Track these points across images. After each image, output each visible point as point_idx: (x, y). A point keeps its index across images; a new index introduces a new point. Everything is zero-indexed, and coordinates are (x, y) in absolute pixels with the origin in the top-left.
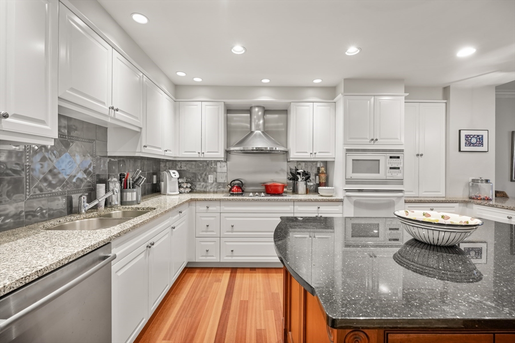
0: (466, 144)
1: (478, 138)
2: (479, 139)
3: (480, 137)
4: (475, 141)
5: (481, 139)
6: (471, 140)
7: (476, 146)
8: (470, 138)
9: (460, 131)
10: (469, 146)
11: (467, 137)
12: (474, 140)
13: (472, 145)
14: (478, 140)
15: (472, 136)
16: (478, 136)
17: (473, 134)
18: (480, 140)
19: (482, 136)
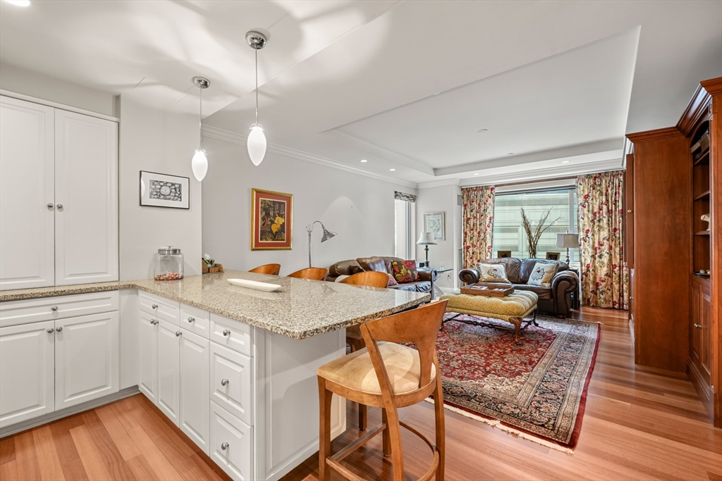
0: (151, 194)
1: (173, 187)
2: (175, 189)
3: (177, 186)
4: (168, 191)
5: (178, 190)
6: (160, 189)
7: (169, 199)
8: (159, 187)
9: (141, 172)
10: (158, 198)
11: (153, 184)
12: (165, 190)
13: (162, 197)
14: (173, 190)
15: (162, 184)
16: (173, 184)
17: (165, 181)
18: (176, 191)
19: (180, 185)
